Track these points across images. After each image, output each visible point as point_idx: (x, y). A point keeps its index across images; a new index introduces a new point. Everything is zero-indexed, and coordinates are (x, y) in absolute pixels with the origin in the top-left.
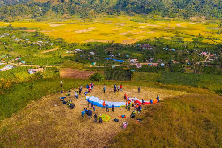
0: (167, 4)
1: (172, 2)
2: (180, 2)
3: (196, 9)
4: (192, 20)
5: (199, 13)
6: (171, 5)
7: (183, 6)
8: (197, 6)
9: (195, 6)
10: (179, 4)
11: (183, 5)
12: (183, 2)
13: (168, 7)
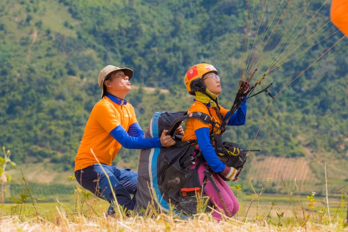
0: (25, 43)
1: (74, 23)
2: (144, 28)
3: (296, 82)
4: (269, 179)
5: (329, 119)
6: (63, 57)
7: (172, 60)
8: (300, 56)
9: (283, 58)
10: (141, 42)
11: (175, 49)
12: (174, 23)
13: (40, 73)
